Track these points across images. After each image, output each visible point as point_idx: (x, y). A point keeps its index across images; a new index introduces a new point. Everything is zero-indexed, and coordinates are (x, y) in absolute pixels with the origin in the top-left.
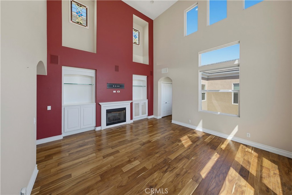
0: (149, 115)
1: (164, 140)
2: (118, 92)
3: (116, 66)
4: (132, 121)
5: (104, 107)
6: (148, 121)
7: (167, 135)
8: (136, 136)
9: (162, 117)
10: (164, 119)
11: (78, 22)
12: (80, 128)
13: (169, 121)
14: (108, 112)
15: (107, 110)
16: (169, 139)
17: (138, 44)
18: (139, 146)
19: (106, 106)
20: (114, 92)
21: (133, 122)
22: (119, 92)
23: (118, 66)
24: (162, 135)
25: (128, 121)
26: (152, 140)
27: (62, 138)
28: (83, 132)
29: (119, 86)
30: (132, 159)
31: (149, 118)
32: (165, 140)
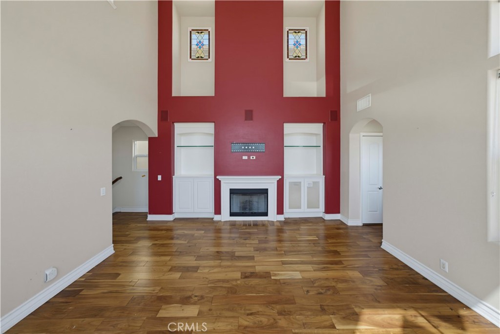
0: (328, 211)
1: (305, 289)
2: (251, 158)
3: (246, 111)
4: (281, 218)
5: (224, 183)
6: (325, 226)
7: (327, 279)
8: (257, 250)
9: (365, 225)
10: (367, 230)
11: (198, 57)
12: (193, 211)
13: (375, 240)
14: (233, 192)
15: (230, 189)
16: (321, 293)
17: (304, 57)
18: (238, 275)
19: (229, 183)
20: (245, 158)
21: (284, 220)
22: (254, 158)
23: (251, 111)
24: (314, 270)
25: (273, 216)
26: (275, 275)
27: (172, 219)
28: (198, 218)
29: (253, 147)
30: (196, 296)
31: (325, 219)
32: (308, 291)
